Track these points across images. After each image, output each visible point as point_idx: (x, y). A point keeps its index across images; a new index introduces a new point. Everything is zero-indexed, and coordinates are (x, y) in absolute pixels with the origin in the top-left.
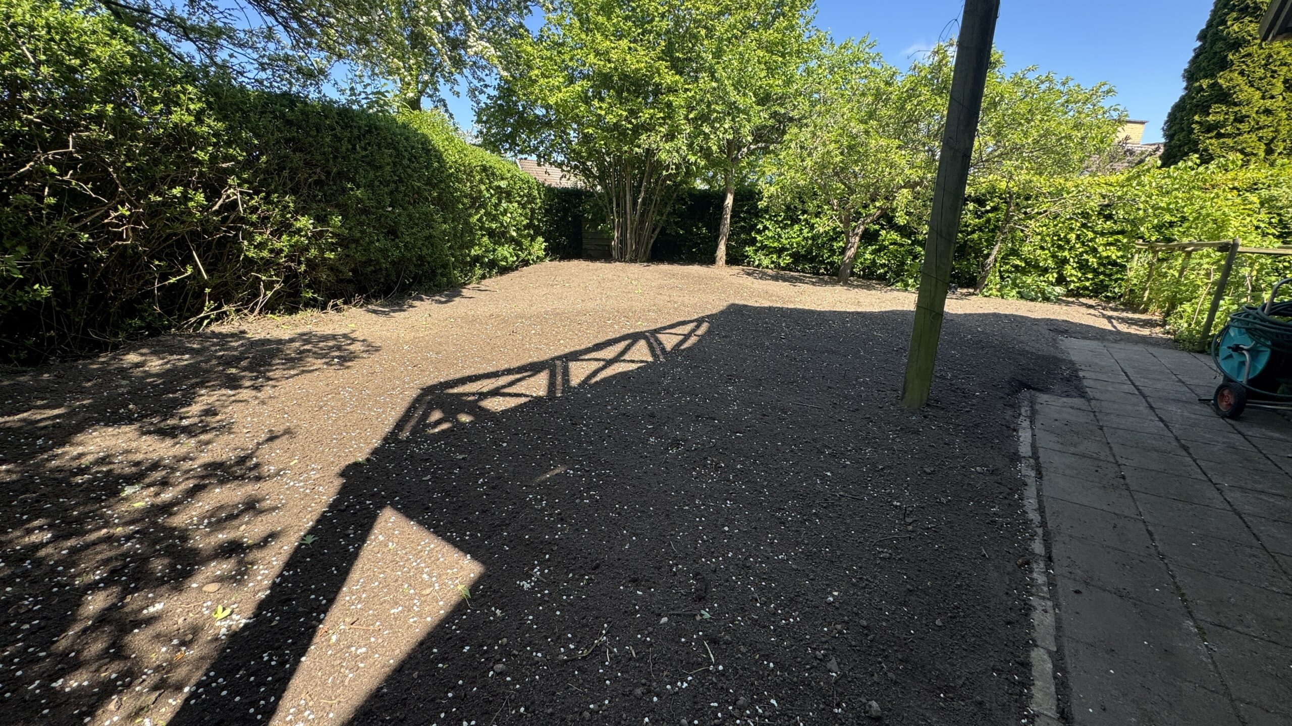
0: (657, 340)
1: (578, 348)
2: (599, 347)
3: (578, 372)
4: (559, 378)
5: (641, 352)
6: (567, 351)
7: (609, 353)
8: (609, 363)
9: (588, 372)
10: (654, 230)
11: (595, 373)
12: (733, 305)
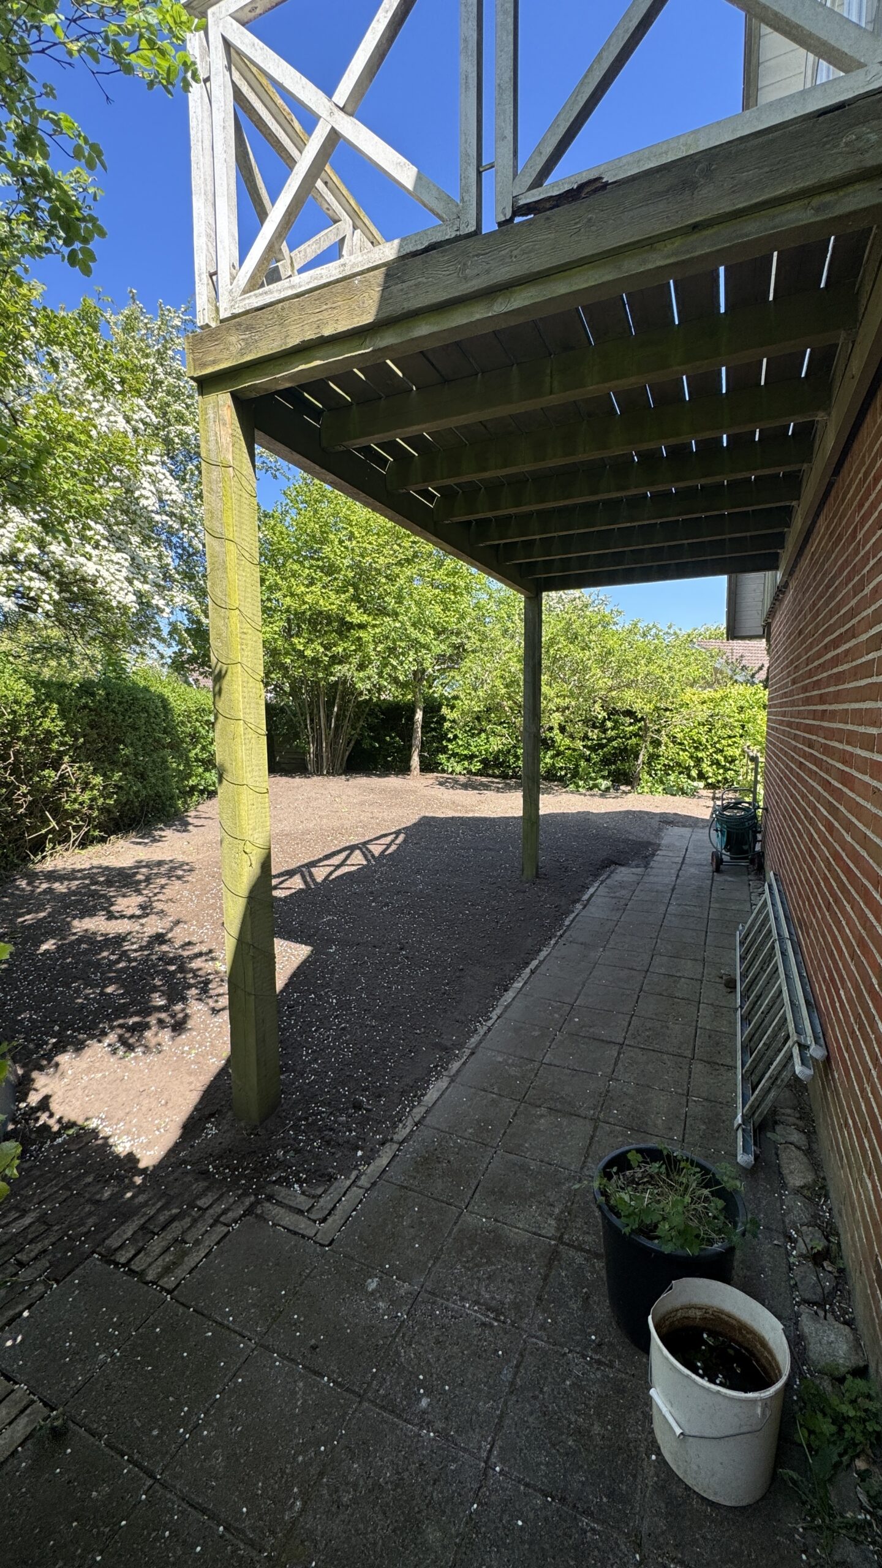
0: (367, 849)
1: (312, 859)
2: (328, 857)
3: (320, 874)
4: (308, 879)
5: (357, 858)
6: (306, 861)
7: (336, 860)
8: (338, 867)
9: (325, 874)
10: (349, 743)
11: (331, 873)
12: (425, 817)
